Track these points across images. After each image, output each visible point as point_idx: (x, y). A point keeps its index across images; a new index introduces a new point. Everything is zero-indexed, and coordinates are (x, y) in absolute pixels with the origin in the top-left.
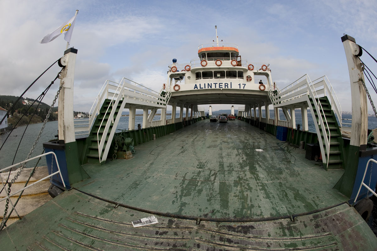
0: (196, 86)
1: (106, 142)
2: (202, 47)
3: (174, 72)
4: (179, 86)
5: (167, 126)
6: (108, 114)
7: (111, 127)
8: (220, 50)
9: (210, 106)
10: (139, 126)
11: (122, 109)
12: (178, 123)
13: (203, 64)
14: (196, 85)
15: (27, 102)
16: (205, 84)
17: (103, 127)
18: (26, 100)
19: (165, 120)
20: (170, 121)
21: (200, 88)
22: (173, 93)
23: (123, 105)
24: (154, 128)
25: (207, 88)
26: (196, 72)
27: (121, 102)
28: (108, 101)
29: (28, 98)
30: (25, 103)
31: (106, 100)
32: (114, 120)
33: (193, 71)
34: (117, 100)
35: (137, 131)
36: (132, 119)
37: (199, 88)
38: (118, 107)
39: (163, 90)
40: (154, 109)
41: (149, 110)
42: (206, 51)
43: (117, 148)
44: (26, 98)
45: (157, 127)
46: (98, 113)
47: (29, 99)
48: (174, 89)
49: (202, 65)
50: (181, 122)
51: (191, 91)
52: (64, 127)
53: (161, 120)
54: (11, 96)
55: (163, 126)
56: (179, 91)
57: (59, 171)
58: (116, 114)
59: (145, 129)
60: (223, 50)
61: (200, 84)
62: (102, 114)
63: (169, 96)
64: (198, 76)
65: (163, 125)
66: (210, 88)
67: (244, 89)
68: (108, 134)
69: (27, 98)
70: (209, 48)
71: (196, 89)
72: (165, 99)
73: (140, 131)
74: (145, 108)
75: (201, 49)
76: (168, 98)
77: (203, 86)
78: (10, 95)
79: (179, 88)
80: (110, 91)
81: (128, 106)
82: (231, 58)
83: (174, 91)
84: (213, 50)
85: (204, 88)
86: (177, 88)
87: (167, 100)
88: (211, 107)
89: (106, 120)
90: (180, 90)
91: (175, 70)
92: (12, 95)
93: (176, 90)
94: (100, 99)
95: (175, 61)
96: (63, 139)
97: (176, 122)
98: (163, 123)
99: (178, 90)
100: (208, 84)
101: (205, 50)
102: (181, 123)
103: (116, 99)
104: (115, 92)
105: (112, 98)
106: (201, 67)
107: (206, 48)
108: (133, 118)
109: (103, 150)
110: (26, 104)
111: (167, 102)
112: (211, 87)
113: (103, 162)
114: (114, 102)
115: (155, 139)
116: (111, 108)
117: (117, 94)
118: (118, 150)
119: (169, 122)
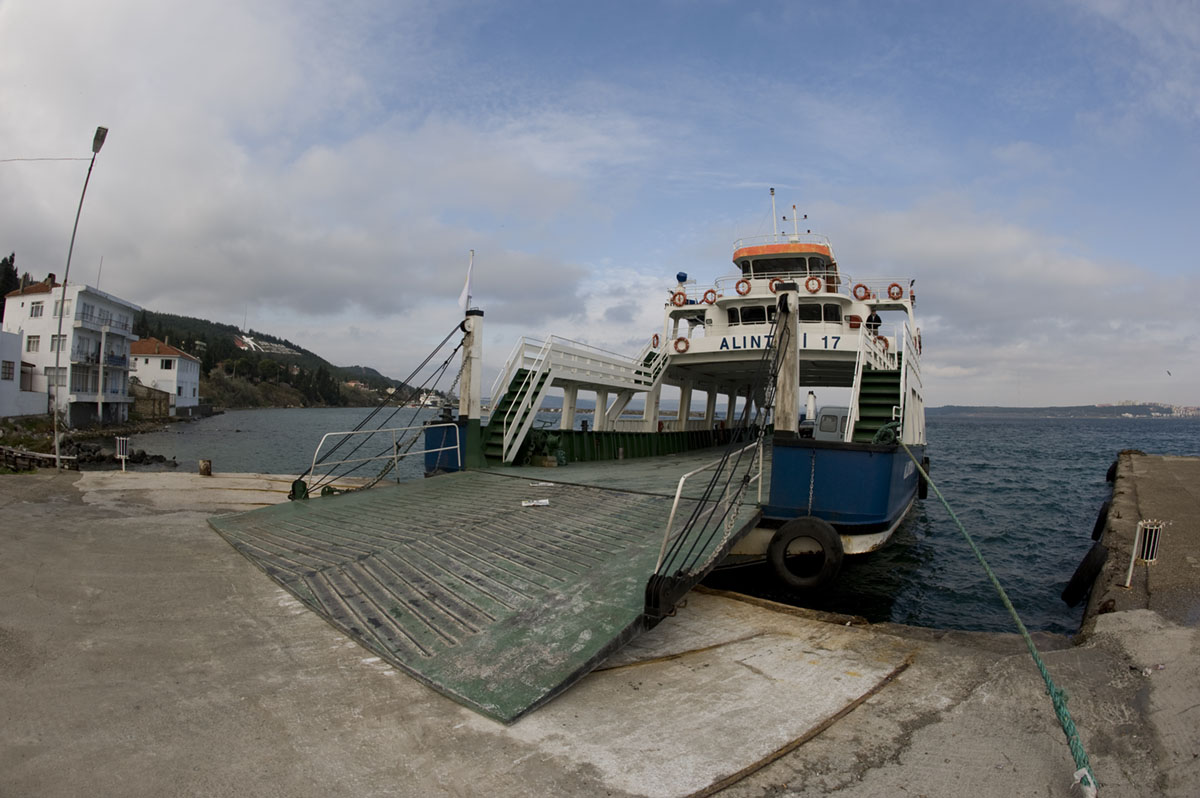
0: (724, 343)
1: (515, 436)
2: (742, 245)
3: (680, 306)
4: (687, 342)
5: (660, 434)
6: (523, 394)
7: (526, 414)
8: (781, 252)
9: (811, 393)
10: (584, 424)
11: (548, 390)
12: (696, 432)
13: (741, 290)
14: (724, 340)
15: (252, 344)
16: (745, 338)
17: (513, 414)
18: (247, 336)
19: (655, 418)
20: (673, 423)
21: (735, 347)
22: (673, 357)
23: (549, 381)
24: (623, 434)
25: (749, 347)
26: (728, 307)
27: (545, 376)
28: (522, 373)
29: (255, 330)
30: (244, 344)
31: (520, 370)
32: (533, 403)
33: (722, 305)
34: (540, 370)
35: (578, 433)
36: (568, 407)
37: (731, 348)
38: (541, 384)
39: (650, 350)
40: (626, 393)
41: (579, 391)
42: (751, 257)
43: (532, 449)
44: (247, 332)
45: (630, 434)
46: (505, 391)
47: (257, 333)
48: (676, 348)
49: (738, 292)
50: (709, 432)
51: (714, 354)
52: (470, 400)
53: (644, 418)
54: (194, 319)
55: (649, 434)
56: (688, 352)
57: (458, 446)
58: (536, 394)
59: (599, 434)
60: (789, 252)
61: (734, 339)
62: (512, 393)
63: (663, 364)
64: (733, 317)
65: (650, 431)
66: (755, 347)
67: (837, 349)
68: (521, 425)
69: (251, 331)
70: (757, 247)
71: (724, 349)
72: (650, 370)
73: (585, 435)
74: (602, 389)
75: (740, 251)
76: (660, 369)
77: (739, 343)
78: (191, 316)
79: (687, 347)
80: (528, 354)
81: (557, 382)
82: (808, 271)
83: (674, 353)
84: (766, 253)
85: (742, 348)
86: (682, 346)
87: (657, 373)
88: (811, 396)
89: (518, 404)
90: (690, 351)
91: (682, 301)
92: (198, 318)
93: (679, 351)
94: (511, 369)
95: (682, 278)
96: (466, 414)
97: (692, 430)
98: (649, 427)
99: (684, 351)
100: (753, 338)
101: (745, 254)
102: (706, 432)
103: (538, 369)
104: (538, 357)
105: (531, 368)
106: (736, 296)
107: (750, 250)
108: (571, 408)
109: (510, 447)
110: (246, 348)
111: (655, 377)
112: (758, 346)
113: (508, 462)
114: (534, 376)
115: (621, 457)
116: (528, 384)
117: (540, 361)
118: (534, 453)
119: (668, 427)
